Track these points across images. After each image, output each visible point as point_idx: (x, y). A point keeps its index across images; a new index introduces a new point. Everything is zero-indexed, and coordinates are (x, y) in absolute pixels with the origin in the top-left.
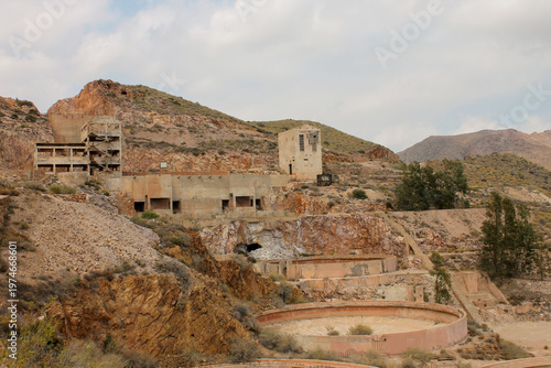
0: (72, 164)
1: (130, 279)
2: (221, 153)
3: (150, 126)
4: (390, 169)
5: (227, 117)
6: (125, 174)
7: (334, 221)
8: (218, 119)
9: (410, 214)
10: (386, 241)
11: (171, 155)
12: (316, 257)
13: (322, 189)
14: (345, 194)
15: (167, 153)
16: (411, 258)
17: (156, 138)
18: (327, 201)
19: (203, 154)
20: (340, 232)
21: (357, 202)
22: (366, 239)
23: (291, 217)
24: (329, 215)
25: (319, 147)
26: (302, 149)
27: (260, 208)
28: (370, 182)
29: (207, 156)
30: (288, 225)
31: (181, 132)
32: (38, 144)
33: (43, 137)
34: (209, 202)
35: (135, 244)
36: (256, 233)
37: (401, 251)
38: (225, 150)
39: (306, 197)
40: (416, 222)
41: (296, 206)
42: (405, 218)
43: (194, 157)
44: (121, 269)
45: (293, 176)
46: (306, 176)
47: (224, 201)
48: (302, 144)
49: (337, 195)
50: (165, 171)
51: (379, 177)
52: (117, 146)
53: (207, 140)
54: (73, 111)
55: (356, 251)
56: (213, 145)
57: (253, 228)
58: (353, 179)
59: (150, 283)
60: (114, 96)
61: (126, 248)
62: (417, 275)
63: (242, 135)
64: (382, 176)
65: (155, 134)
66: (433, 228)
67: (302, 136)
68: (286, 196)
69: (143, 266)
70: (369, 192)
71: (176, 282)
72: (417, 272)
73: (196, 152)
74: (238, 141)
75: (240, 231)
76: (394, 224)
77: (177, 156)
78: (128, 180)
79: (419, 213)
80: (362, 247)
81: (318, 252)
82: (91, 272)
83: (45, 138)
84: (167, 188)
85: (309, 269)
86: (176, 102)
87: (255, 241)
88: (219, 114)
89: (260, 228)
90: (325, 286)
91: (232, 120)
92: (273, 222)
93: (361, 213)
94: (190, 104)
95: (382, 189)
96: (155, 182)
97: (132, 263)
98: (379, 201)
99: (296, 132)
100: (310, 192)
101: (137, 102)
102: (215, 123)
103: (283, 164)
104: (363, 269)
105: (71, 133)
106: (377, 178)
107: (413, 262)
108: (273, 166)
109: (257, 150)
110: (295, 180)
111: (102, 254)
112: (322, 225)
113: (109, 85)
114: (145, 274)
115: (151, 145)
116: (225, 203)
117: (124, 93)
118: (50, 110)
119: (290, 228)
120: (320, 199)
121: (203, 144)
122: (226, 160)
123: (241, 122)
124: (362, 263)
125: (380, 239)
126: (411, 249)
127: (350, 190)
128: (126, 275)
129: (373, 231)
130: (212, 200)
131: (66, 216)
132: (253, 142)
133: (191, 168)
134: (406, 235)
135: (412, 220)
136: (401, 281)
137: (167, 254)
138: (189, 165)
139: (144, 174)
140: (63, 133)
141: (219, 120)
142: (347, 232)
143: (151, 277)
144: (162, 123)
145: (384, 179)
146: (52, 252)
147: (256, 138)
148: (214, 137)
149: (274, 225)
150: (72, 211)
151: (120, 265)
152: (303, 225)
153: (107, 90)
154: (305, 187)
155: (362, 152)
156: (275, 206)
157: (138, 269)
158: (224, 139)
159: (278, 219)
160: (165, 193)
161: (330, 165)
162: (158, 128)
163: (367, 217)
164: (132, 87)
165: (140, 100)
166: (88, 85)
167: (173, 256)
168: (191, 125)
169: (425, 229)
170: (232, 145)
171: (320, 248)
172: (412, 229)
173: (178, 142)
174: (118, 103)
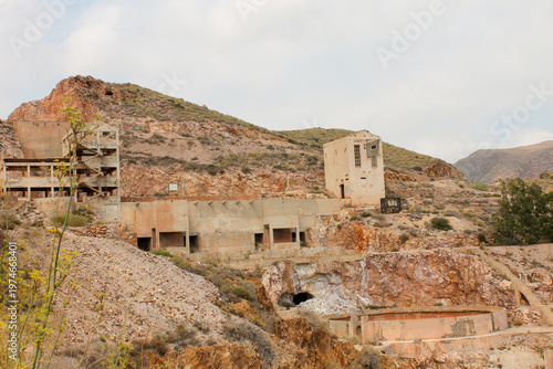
0: (52, 186)
1: (190, 351)
2: (246, 171)
3: (147, 136)
4: (471, 190)
5: (245, 125)
6: (123, 199)
7: (411, 261)
8: (234, 127)
9: (515, 249)
10: (486, 287)
11: (179, 175)
12: (388, 310)
13: (389, 218)
14: (420, 223)
15: (173, 172)
16: (525, 310)
17: (159, 151)
18: (398, 233)
19: (222, 172)
20: (419, 275)
21: (439, 235)
22: (457, 284)
23: (351, 256)
24: (402, 252)
25: (380, 161)
26: (358, 164)
27: (304, 244)
28: (449, 208)
29: (227, 175)
30: (348, 267)
31: (190, 143)
32: (6, 161)
33: (9, 152)
34: (238, 237)
35: (190, 299)
36: (306, 278)
37: (509, 301)
38: (251, 167)
39: (368, 228)
40: (524, 260)
41: (355, 240)
42: (508, 255)
43: (210, 177)
44: (176, 336)
45: (348, 201)
46: (364, 201)
47: (256, 235)
48: (357, 157)
49: (410, 225)
50: (177, 196)
51: (461, 201)
52: (113, 161)
53: (225, 154)
54: (42, 117)
55: (443, 301)
56: (234, 160)
57: (302, 272)
58: (426, 203)
59: (219, 356)
60: (97, 97)
61: (178, 305)
62: (542, 334)
63: (270, 147)
64: (463, 199)
65: (155, 146)
66: (548, 268)
67: (357, 147)
68: (339, 227)
69: (206, 331)
70: (453, 221)
71: (254, 354)
72: (539, 329)
73: (212, 170)
74: (266, 155)
75: (285, 276)
76: (495, 264)
77: (187, 176)
78: (129, 207)
79: (527, 248)
80: (450, 296)
81: (390, 303)
82: (134, 342)
83: (12, 152)
84: (182, 218)
85: (393, 328)
86: (178, 105)
87: (304, 289)
88: (234, 121)
89: (311, 272)
90: (417, 351)
91: (252, 128)
92: (327, 263)
93: (448, 250)
94: (196, 108)
95: (469, 216)
96: (166, 210)
97: (189, 327)
98: (468, 232)
99: (350, 142)
100: (374, 221)
101: (127, 105)
102: (232, 131)
103: (332, 185)
104: (467, 326)
105: (43, 146)
106: (455, 202)
107: (529, 315)
108: (317, 188)
109: (294, 167)
110: (350, 206)
111: (144, 314)
112: (395, 267)
113: (89, 82)
114: (211, 343)
115: (151, 161)
116: (259, 237)
117: (109, 93)
118: (11, 116)
119: (352, 271)
120: (387, 231)
121: (221, 159)
122: (254, 181)
123: (265, 131)
124: (465, 318)
125: (477, 284)
126: (523, 297)
127: (427, 219)
128: (184, 345)
129: (466, 274)
130: (241, 234)
131: (87, 259)
132: (286, 155)
133: (206, 191)
134: (513, 278)
135: (519, 258)
136: (521, 342)
137: (233, 312)
138: (204, 187)
139: (148, 199)
140: (32, 146)
141: (236, 127)
142: (429, 275)
143: (220, 348)
144: (161, 132)
145: (466, 203)
146: (76, 313)
147: (289, 151)
148: (235, 150)
149: (329, 267)
150: (93, 251)
151: (173, 330)
152: (369, 266)
153: (88, 90)
154: (365, 215)
155: (419, 169)
156: (325, 241)
157: (199, 335)
158: (248, 152)
159: (335, 258)
160: (179, 226)
161: (394, 187)
162: (159, 139)
163: (457, 255)
164: (119, 85)
165: (130, 102)
166: (62, 83)
167: (241, 316)
168: (201, 134)
169: (538, 270)
170: (258, 160)
171: (392, 297)
172: (520, 269)
173: (188, 156)
174: (102, 107)
